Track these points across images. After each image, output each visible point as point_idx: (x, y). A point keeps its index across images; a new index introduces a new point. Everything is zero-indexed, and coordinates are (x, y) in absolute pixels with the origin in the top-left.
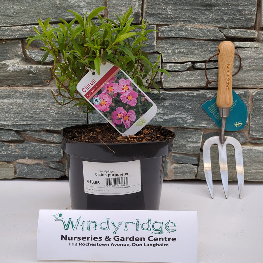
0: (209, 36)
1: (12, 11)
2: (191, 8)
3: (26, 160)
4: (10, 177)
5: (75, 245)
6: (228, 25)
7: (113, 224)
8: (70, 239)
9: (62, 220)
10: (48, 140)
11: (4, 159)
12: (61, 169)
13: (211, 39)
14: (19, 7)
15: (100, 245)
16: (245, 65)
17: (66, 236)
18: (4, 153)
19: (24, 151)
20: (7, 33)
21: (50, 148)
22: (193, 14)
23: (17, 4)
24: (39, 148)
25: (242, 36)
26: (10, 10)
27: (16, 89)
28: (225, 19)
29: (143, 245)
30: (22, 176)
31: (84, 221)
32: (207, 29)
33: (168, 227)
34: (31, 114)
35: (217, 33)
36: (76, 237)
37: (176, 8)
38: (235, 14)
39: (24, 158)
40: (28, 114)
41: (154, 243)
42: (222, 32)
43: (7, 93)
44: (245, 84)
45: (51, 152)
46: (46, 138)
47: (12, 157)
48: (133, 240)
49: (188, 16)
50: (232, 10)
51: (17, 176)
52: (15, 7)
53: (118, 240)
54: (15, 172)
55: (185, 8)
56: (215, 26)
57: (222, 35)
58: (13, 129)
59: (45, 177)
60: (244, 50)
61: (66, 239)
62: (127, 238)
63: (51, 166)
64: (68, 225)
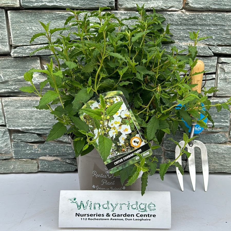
0: (200, 53)
1: (31, 31)
2: (185, 27)
3: (47, 157)
4: (34, 171)
5: (86, 220)
6: (216, 43)
7: (112, 205)
8: (82, 215)
9: (76, 203)
10: (64, 141)
11: (28, 157)
12: (75, 164)
13: (202, 55)
14: (37, 28)
15: (103, 219)
16: (229, 78)
17: (79, 214)
18: (28, 152)
19: (45, 150)
20: (27, 51)
21: (66, 147)
22: (186, 33)
23: (35, 25)
24: (57, 148)
25: (227, 53)
26: (29, 31)
27: (37, 99)
28: (214, 37)
29: (133, 219)
30: (44, 170)
31: (91, 203)
32: (198, 47)
33: (150, 207)
34: (50, 120)
35: (207, 50)
36: (86, 214)
37: (172, 28)
38: (222, 33)
39: (45, 156)
40: (47, 120)
41: (140, 218)
42: (211, 50)
43: (29, 103)
44: (228, 94)
45: (68, 151)
46: (63, 140)
47: (35, 155)
48: (126, 216)
49: (182, 35)
50: (220, 30)
51: (39, 170)
52: (33, 28)
53: (116, 216)
54: (38, 167)
55: (179, 28)
56: (205, 43)
57: (211, 52)
58: (35, 132)
59: (63, 170)
60: (229, 65)
61: (79, 216)
62: (121, 215)
63: (67, 161)
64: (80, 206)
